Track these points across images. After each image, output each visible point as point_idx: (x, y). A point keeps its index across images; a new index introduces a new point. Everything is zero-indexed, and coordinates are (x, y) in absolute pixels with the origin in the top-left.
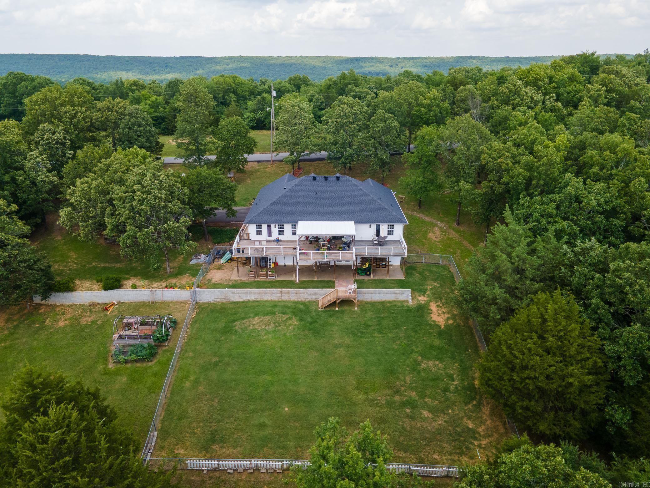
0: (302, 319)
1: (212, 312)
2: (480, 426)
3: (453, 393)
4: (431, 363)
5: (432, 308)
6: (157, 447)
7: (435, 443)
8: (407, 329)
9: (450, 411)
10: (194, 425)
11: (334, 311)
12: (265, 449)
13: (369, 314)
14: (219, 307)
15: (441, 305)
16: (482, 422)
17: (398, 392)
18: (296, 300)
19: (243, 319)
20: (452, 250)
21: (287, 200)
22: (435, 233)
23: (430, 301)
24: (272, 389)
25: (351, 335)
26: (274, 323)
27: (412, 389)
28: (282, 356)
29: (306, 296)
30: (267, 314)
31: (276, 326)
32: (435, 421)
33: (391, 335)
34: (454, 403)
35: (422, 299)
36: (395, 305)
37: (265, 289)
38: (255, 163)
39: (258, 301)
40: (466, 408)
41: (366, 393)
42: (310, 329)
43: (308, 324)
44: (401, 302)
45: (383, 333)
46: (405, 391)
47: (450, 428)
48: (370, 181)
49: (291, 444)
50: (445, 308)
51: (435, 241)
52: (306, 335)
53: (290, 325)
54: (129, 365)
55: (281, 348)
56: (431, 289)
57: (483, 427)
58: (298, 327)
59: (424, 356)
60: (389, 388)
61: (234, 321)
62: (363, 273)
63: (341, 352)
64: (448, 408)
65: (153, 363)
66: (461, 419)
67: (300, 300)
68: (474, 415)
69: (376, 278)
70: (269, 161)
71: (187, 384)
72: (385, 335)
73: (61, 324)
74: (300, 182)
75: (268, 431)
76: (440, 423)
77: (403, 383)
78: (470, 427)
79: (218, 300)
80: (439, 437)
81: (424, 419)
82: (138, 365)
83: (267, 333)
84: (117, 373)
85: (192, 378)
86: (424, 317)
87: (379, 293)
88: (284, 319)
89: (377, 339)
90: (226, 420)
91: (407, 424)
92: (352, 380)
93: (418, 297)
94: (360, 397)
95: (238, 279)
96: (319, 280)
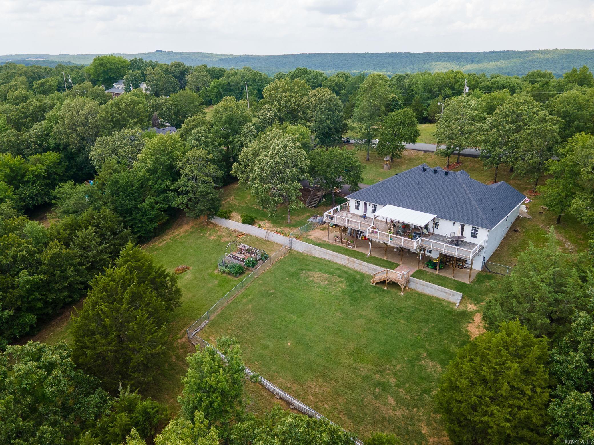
0: (350, 286)
1: (295, 259)
2: (434, 437)
3: (431, 397)
4: (431, 364)
5: (475, 319)
6: (203, 330)
7: (379, 426)
8: (434, 327)
9: (414, 410)
10: (230, 327)
11: (381, 288)
12: (256, 363)
13: (410, 302)
14: (302, 257)
16: (438, 435)
17: (381, 372)
18: (359, 270)
19: (309, 270)
23: (479, 312)
24: (291, 326)
25: (379, 313)
26: (329, 281)
27: (395, 375)
28: (315, 306)
29: (367, 269)
30: (328, 273)
31: (329, 284)
32: (394, 410)
33: (414, 326)
34: (423, 406)
35: (471, 307)
36: (440, 304)
37: (337, 254)
38: (422, 152)
39: (330, 261)
40: (432, 415)
41: (355, 361)
42: (350, 296)
43: (352, 291)
44: (450, 303)
45: (408, 322)
46: (388, 374)
47: (403, 423)
49: (274, 368)
52: (345, 299)
53: (339, 287)
54: (225, 275)
55: (319, 301)
57: (436, 439)
58: (343, 291)
59: (431, 356)
60: (376, 366)
61: (303, 270)
62: (432, 266)
63: (361, 322)
64: (415, 406)
65: (237, 279)
66: (420, 421)
67: (362, 271)
68: (435, 425)
69: (441, 274)
70: (433, 152)
71: (245, 300)
72: (409, 324)
73: (212, 238)
74: (410, 171)
75: (267, 352)
76: (397, 414)
77: (392, 368)
78: (423, 432)
79: (305, 252)
80: (386, 424)
81: (386, 404)
82: (229, 277)
83: (320, 286)
84: (216, 277)
85: (250, 297)
86: (459, 323)
87: (431, 288)
88: (337, 281)
89: (399, 324)
90: (249, 333)
91: (368, 399)
92: (352, 346)
93: (468, 304)
94: (347, 361)
95: (327, 240)
96: (388, 260)
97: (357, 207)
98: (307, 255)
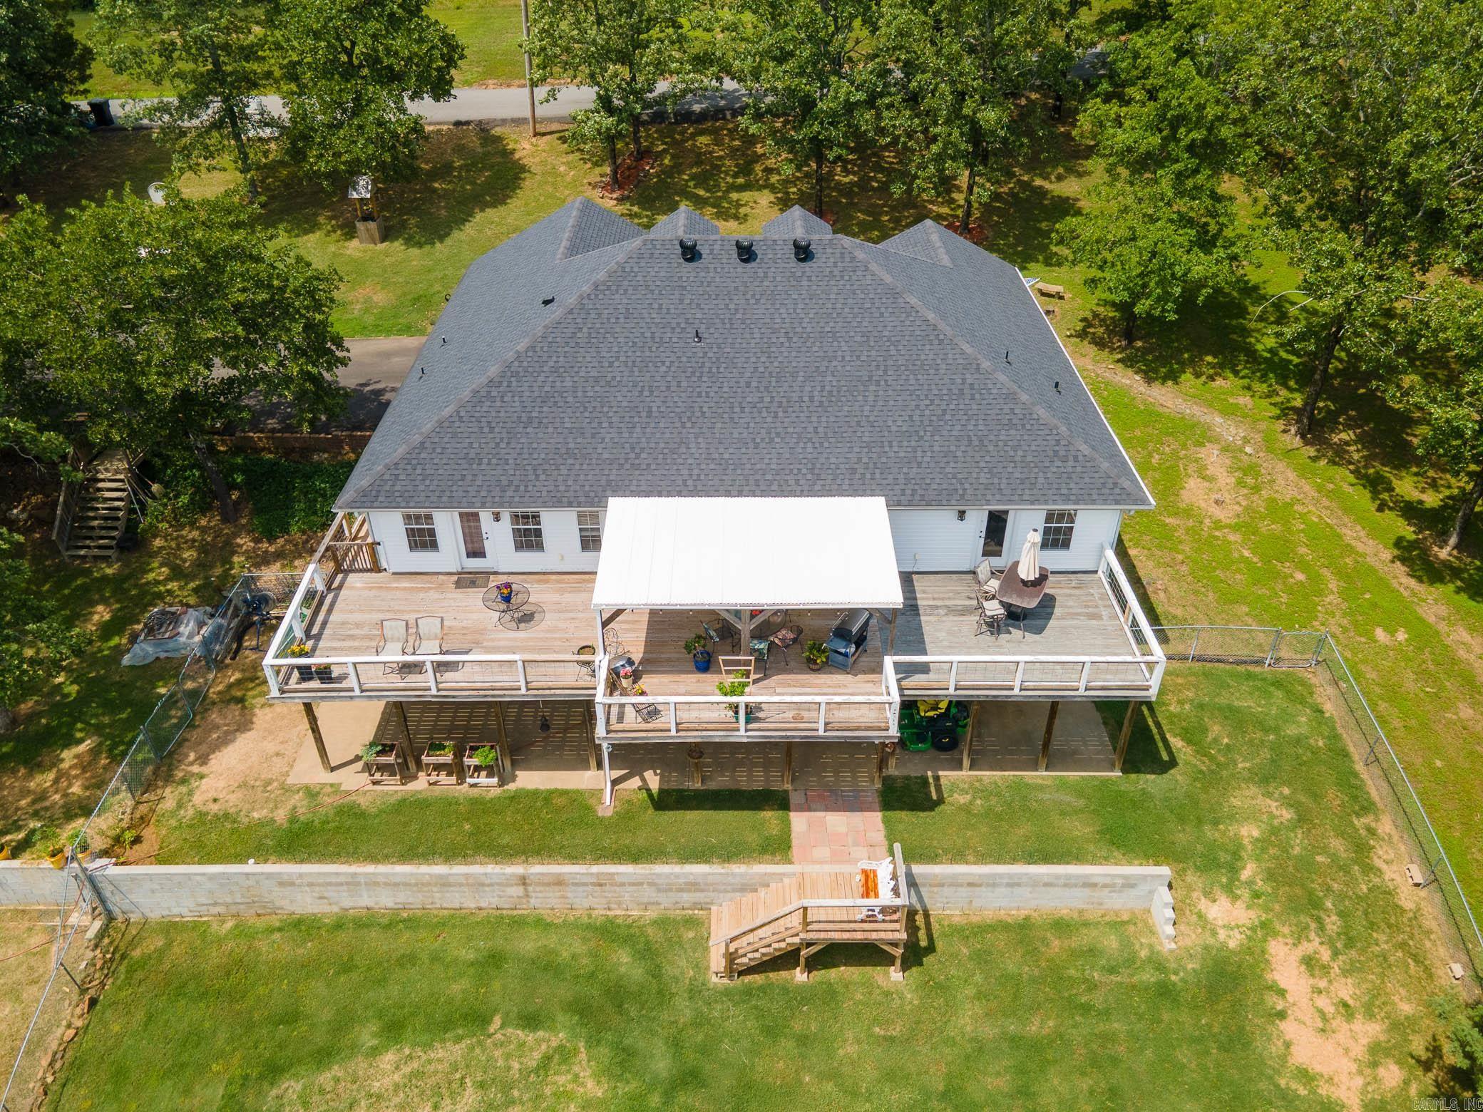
0: (622, 1063)
1: (179, 991)
5: (1282, 980)
11: (785, 990)
15: (1325, 955)
18: (599, 908)
19: (323, 1056)
20: (1300, 576)
21: (555, 370)
22: (1210, 479)
23: (1268, 929)
26: (482, 1086)
29: (648, 894)
30: (446, 1023)
35: (1226, 917)
39: (412, 923)
48: (935, 237)
50: (1346, 973)
51: (1218, 525)
56: (1262, 844)
61: (274, 1072)
69: (984, 769)
74: (622, 272)
86: (1248, 1044)
88: (534, 1059)
93: (1203, 904)
96: (712, 785)
97: (423, 539)
98: (241, 930)
